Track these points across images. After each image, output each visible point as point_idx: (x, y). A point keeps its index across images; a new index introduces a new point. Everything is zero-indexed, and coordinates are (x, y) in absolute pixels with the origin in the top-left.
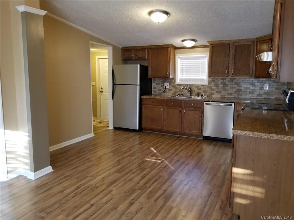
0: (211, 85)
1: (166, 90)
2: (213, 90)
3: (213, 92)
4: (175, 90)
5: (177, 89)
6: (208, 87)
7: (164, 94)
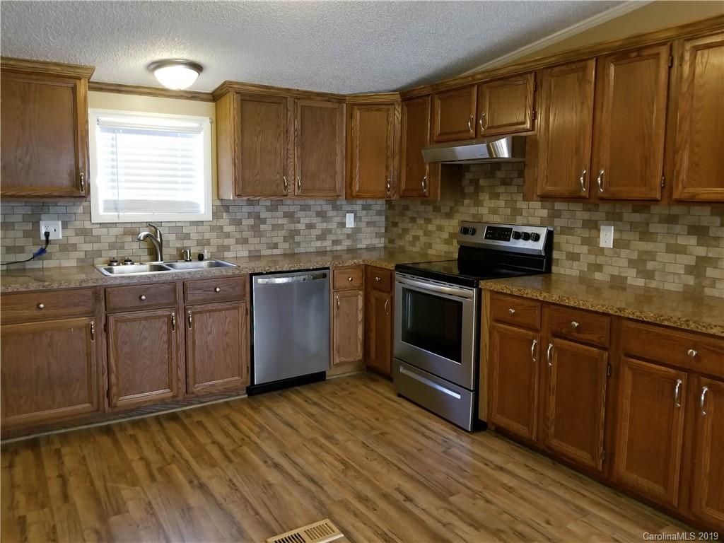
0: (220, 223)
1: (49, 249)
2: (228, 235)
3: (226, 242)
4: (88, 247)
5: (98, 239)
6: (213, 228)
7: (37, 264)
